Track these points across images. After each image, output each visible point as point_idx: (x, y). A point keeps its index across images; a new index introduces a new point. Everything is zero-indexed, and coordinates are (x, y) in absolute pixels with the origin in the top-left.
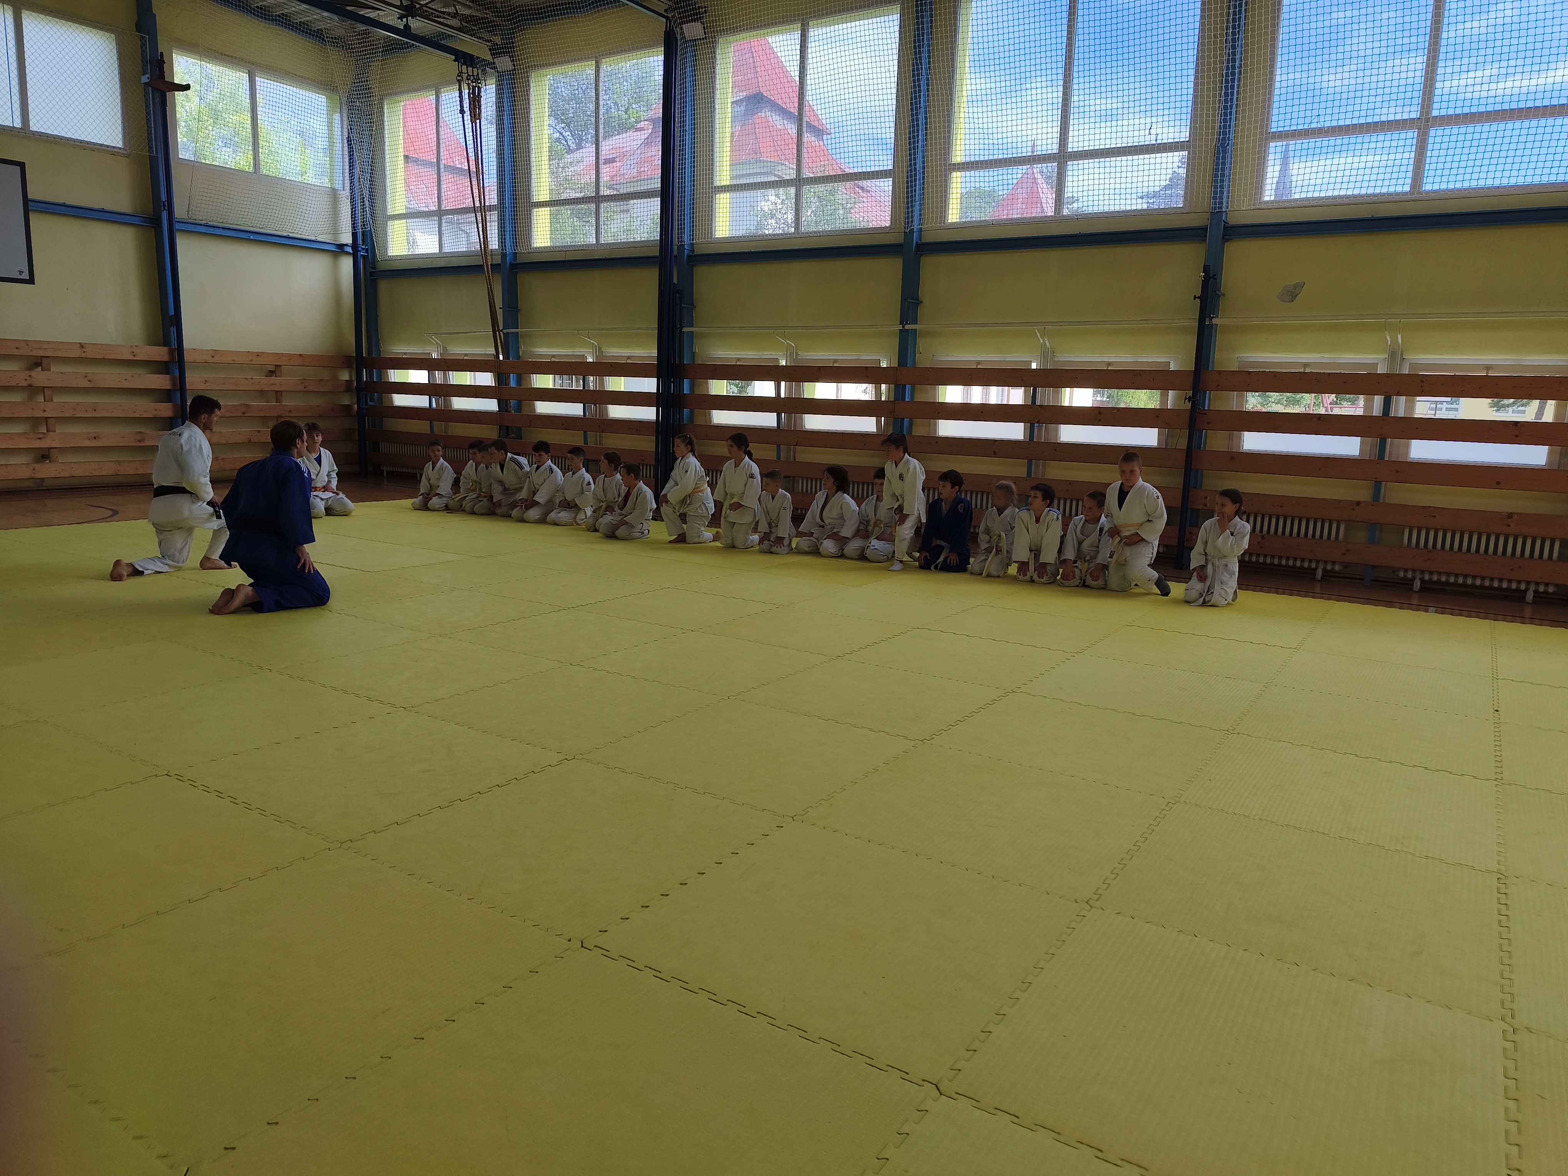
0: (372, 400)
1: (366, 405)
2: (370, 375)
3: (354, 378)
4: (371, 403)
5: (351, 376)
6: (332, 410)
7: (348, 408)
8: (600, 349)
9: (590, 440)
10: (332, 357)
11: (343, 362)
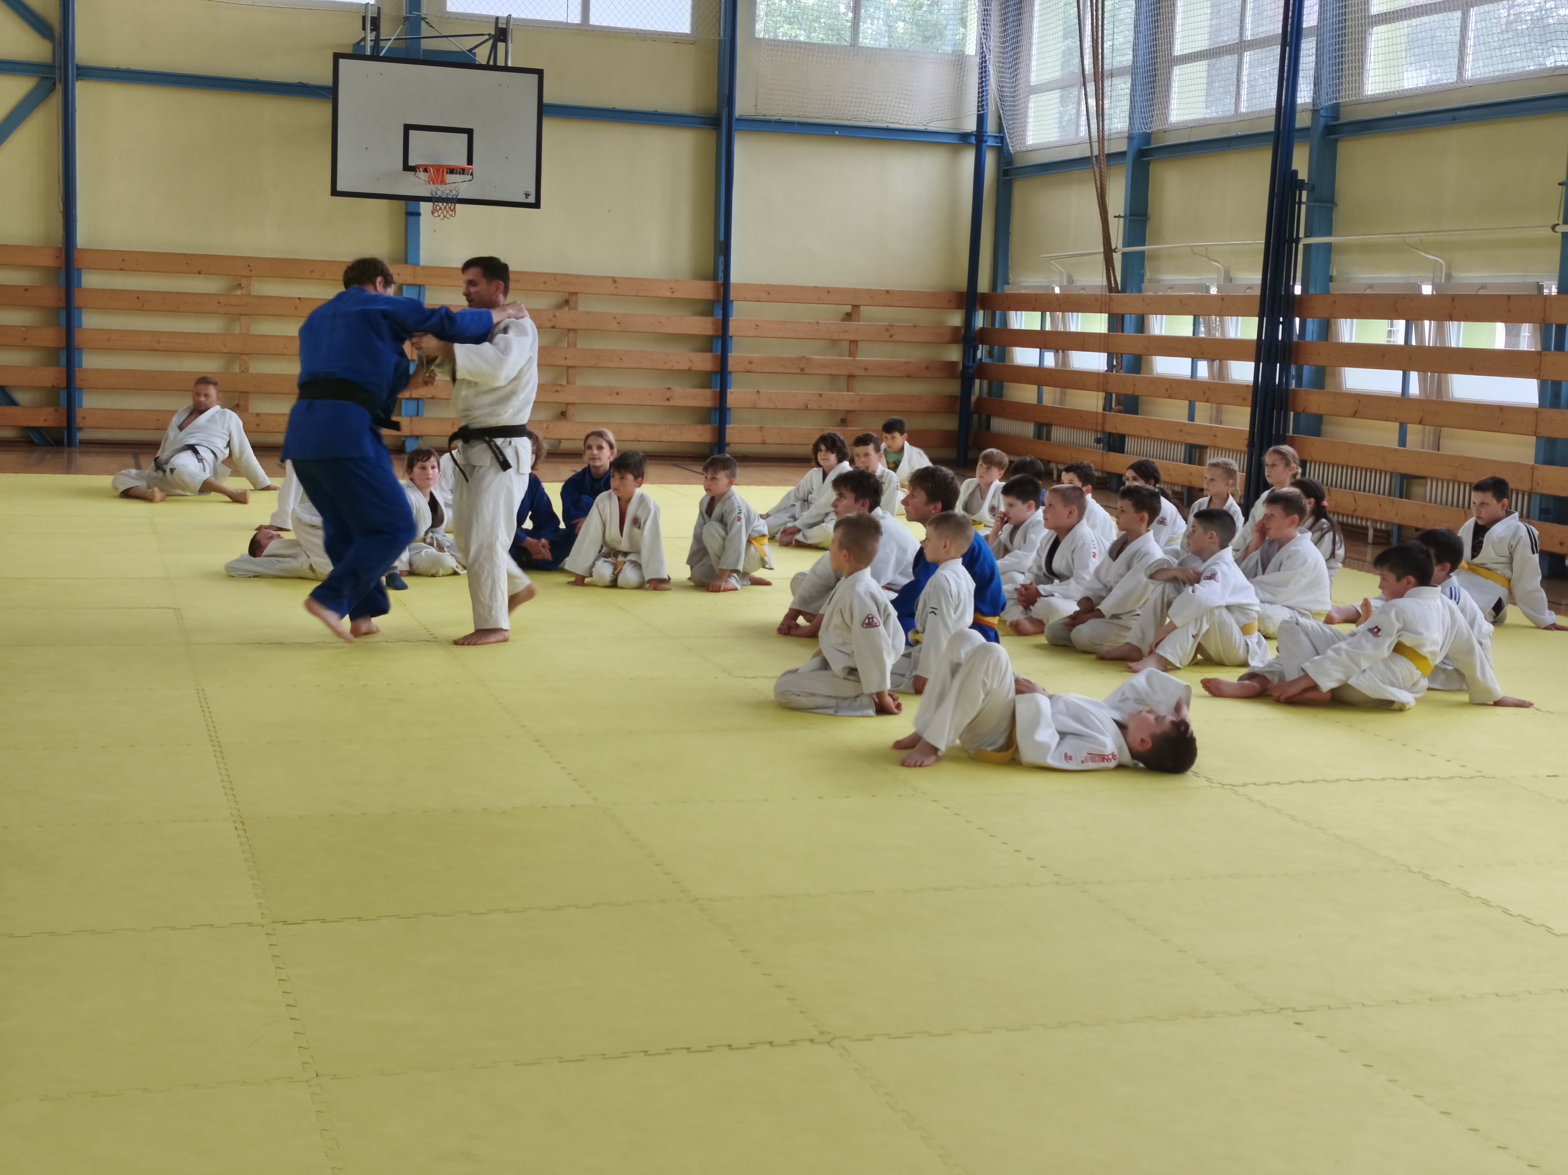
3: (963, 324)
6: (927, 368)
7: (953, 364)
8: (1228, 274)
9: (1198, 414)
10: (934, 294)
11: (950, 301)
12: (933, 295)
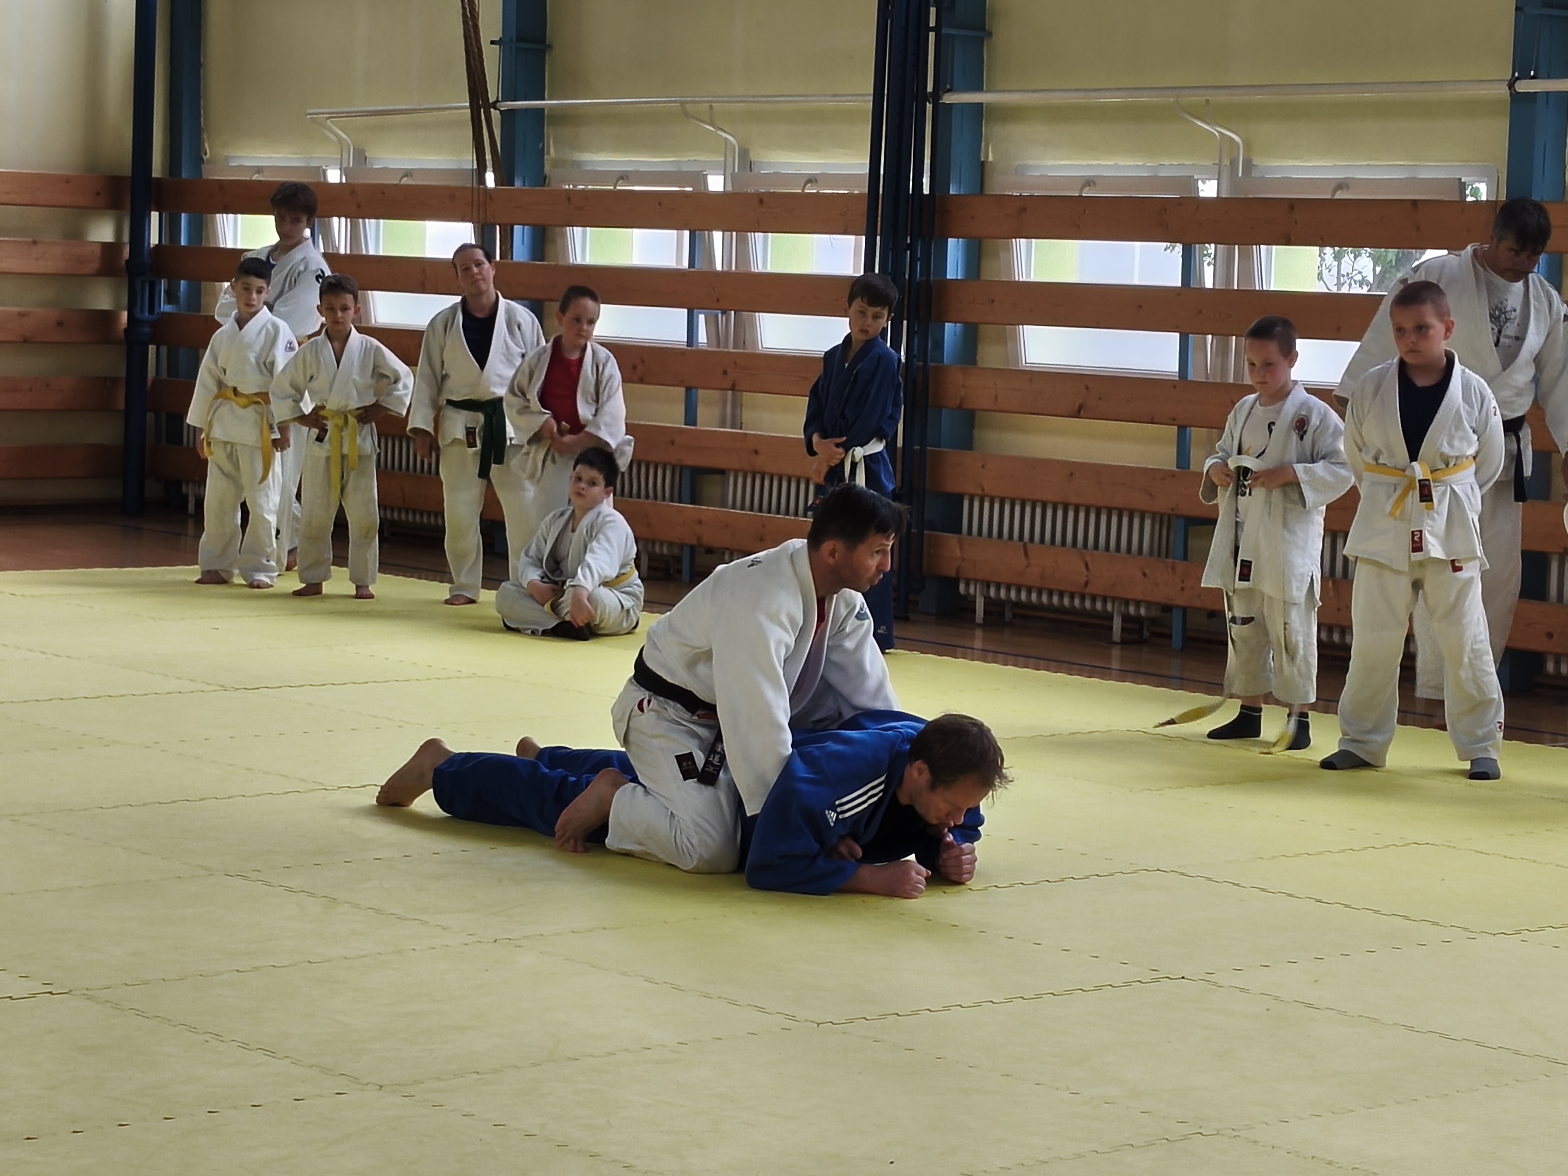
0: (172, 297)
1: (151, 311)
2: (170, 228)
3: (126, 238)
4: (165, 308)
5: (118, 233)
6: (60, 324)
7: (106, 318)
8: (744, 154)
9: (702, 412)
10: (67, 180)
11: (98, 194)
12: (68, 182)
